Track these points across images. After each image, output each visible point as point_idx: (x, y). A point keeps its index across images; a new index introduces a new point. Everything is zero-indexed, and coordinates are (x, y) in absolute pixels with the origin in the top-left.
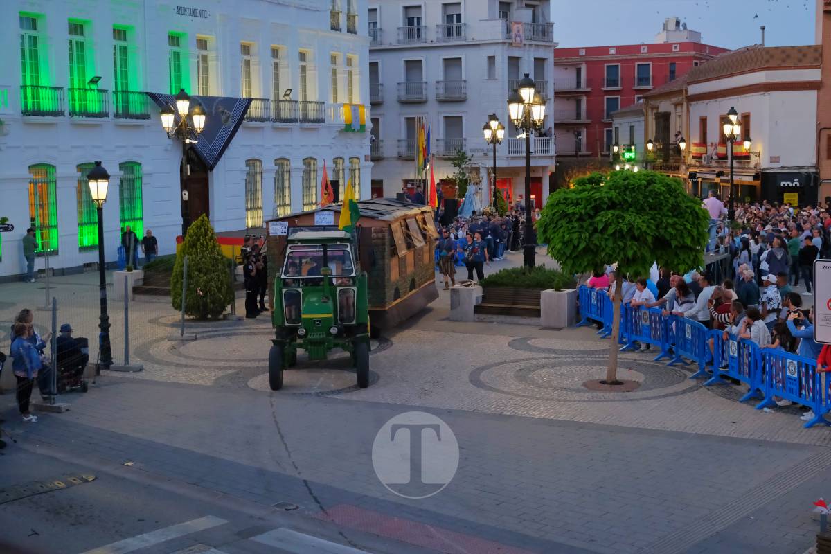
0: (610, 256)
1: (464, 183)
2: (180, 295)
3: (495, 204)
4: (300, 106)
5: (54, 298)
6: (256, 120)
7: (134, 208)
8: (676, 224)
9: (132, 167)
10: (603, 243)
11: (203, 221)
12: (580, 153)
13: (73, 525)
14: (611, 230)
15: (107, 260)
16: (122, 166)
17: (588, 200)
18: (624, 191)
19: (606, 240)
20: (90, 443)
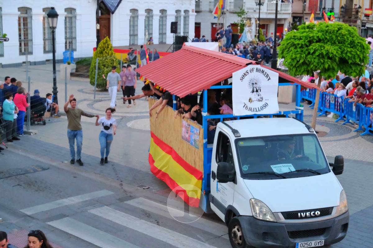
0: (316, 67)
1: (243, 25)
2: (94, 78)
3: (258, 37)
5: (29, 77)
7: (72, 32)
8: (352, 51)
9: (71, 11)
10: (313, 60)
11: (106, 40)
12: (305, 12)
13: (37, 191)
14: (317, 54)
15: (57, 58)
16: (66, 10)
17: (306, 37)
18: (326, 33)
19: (315, 58)
20: (46, 151)
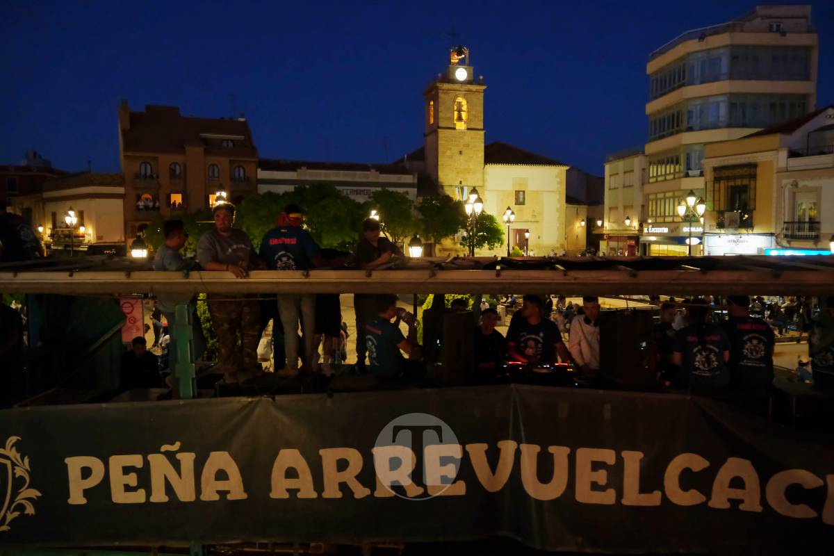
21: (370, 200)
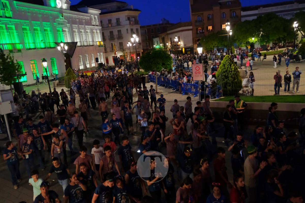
2: (67, 85)
3: (131, 59)
4: (88, 43)
6: (79, 46)
21: (293, 17)
